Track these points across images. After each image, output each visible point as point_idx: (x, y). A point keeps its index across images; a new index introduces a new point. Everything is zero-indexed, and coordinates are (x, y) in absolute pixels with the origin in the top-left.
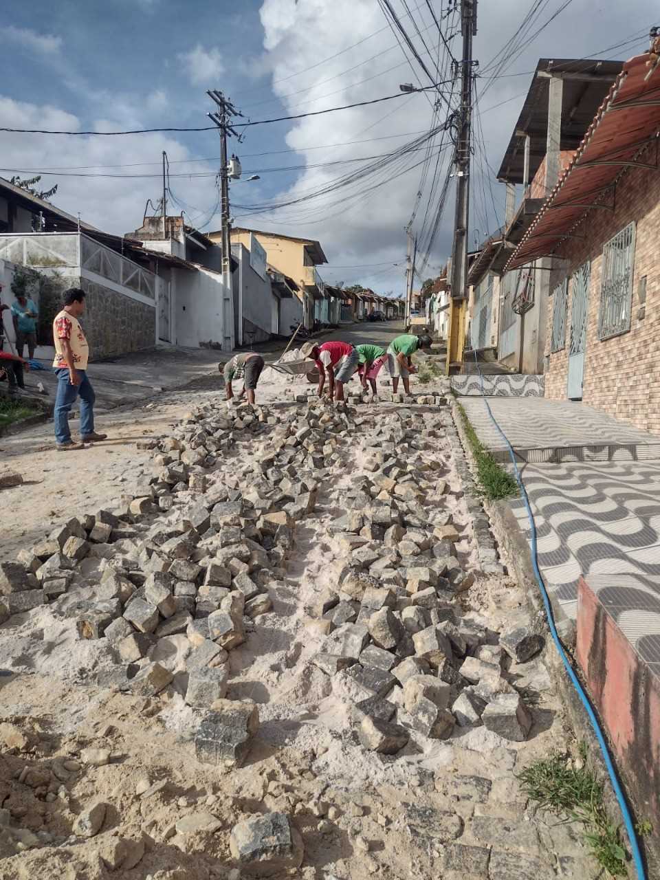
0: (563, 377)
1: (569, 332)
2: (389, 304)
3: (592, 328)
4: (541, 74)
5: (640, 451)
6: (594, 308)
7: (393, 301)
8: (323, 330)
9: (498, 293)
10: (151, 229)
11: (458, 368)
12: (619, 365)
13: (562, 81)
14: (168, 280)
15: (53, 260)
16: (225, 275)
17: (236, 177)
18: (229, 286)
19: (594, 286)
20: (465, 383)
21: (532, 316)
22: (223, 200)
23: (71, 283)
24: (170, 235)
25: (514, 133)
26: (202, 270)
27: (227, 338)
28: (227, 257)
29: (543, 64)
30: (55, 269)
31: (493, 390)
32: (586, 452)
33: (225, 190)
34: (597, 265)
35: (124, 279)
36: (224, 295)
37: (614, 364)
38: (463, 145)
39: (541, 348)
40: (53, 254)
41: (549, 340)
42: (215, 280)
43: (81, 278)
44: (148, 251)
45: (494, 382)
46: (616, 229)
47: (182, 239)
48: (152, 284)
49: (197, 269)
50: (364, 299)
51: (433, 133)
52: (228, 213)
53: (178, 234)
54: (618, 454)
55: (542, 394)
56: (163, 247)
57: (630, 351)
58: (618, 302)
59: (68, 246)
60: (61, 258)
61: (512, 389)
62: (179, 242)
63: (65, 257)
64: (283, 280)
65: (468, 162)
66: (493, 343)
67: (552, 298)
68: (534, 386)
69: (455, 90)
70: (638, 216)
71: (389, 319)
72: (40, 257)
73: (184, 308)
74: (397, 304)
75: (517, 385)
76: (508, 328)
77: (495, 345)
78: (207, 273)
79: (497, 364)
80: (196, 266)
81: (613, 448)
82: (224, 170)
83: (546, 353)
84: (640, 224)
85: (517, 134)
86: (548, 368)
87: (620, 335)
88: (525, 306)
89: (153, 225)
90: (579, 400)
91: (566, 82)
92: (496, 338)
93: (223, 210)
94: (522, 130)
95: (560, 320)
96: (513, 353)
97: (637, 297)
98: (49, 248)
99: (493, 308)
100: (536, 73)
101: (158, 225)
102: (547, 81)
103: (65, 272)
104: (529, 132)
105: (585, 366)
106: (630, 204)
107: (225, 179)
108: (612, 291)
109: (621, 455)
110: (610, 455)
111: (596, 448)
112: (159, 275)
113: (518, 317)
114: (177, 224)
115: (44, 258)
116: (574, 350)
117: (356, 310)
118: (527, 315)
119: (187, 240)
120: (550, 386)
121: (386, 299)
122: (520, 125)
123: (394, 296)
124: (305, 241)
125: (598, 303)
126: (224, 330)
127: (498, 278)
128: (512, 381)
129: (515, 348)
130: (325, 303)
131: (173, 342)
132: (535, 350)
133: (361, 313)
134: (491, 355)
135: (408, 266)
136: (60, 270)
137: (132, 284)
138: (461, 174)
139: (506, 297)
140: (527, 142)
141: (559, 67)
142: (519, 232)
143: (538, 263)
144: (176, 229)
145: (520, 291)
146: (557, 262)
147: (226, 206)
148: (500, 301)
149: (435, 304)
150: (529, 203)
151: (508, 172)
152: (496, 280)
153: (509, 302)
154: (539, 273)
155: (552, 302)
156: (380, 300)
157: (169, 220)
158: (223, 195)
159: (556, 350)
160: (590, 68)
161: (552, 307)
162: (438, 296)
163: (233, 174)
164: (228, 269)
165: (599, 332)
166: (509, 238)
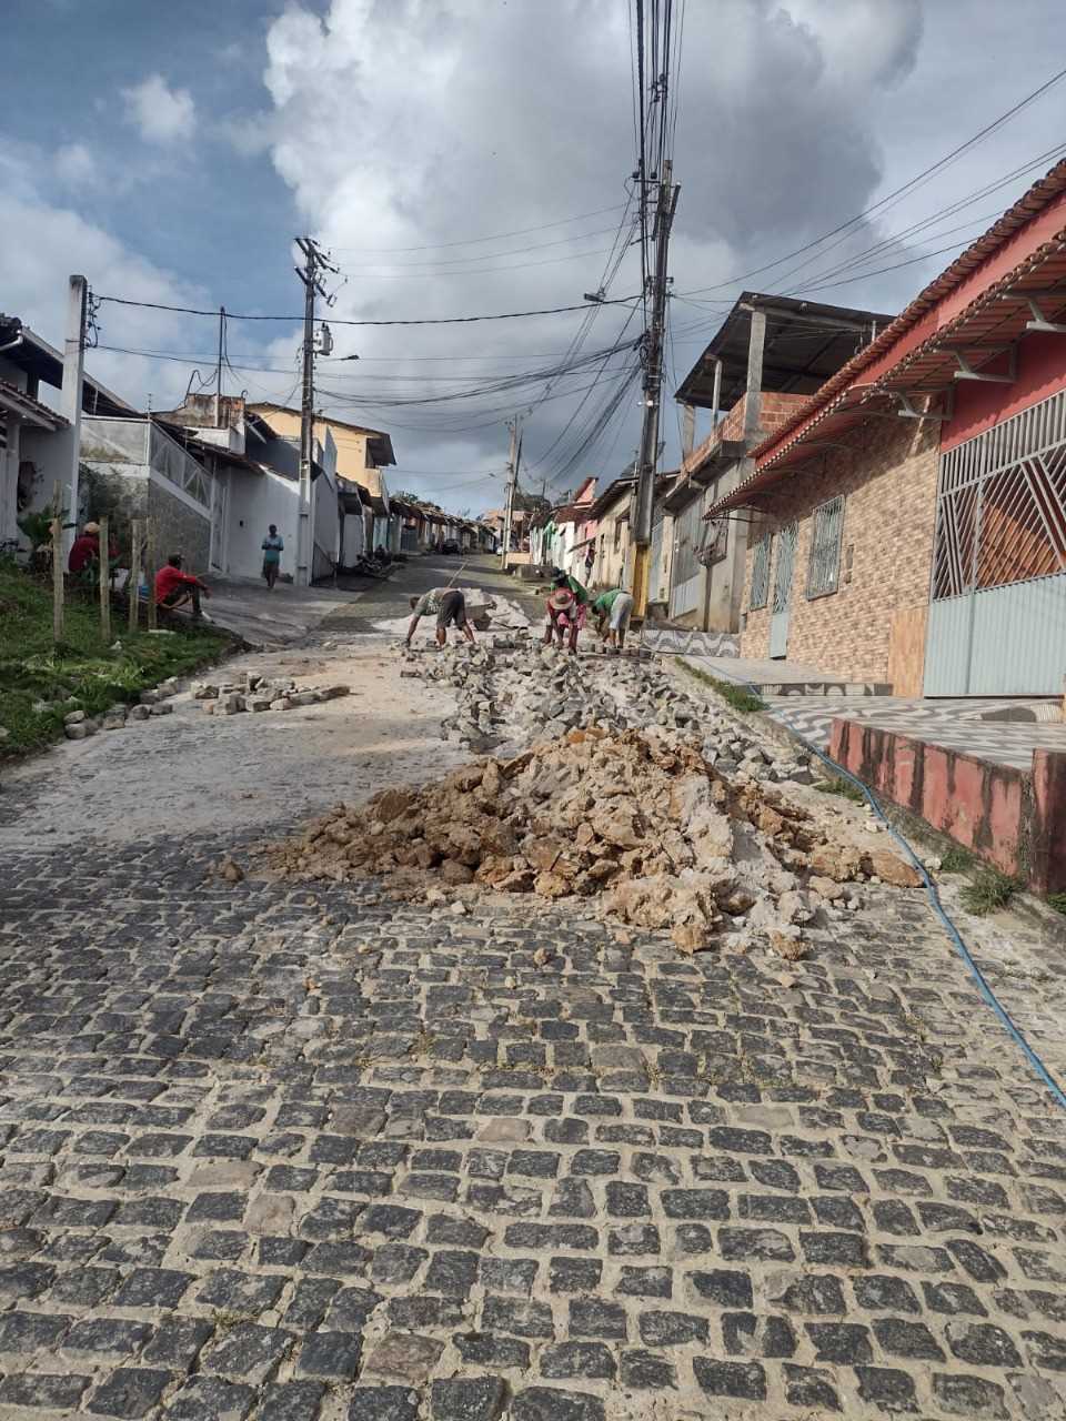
0: (763, 636)
1: (772, 589)
2: (465, 528)
3: (798, 588)
4: (743, 306)
5: (849, 689)
6: (801, 568)
7: (471, 524)
8: (393, 563)
9: (671, 537)
10: (198, 412)
11: (640, 623)
12: (826, 623)
13: (764, 317)
14: (223, 484)
15: (111, 453)
16: (304, 483)
17: (325, 353)
18: (308, 499)
19: (802, 546)
20: (657, 639)
21: (723, 572)
22: (305, 383)
23: (135, 485)
24: (224, 421)
25: (705, 354)
26: (271, 474)
27: (300, 568)
28: (308, 459)
29: (746, 297)
30: (113, 466)
31: (686, 648)
32: (807, 687)
33: (308, 369)
34: (805, 526)
35: (186, 481)
36: (301, 509)
37: (820, 623)
38: (654, 371)
39: (735, 606)
40: (112, 446)
41: (746, 597)
42: (288, 489)
43: (149, 480)
44: (205, 444)
45: (688, 639)
46: (826, 496)
47: (241, 429)
48: (209, 487)
49: (263, 472)
50: (433, 519)
51: (615, 350)
52: (311, 400)
53: (236, 421)
54: (832, 691)
55: (738, 655)
56: (218, 437)
57: (837, 611)
58: (827, 564)
59: (132, 437)
60: (122, 451)
61: (706, 648)
62: (237, 433)
63: (128, 450)
64: (355, 490)
65: (659, 390)
66: (662, 596)
67: (752, 551)
68: (730, 646)
69: (648, 306)
70: (847, 490)
71: (466, 552)
72: (92, 448)
73: (241, 523)
74: (476, 530)
75: (712, 644)
76: (685, 580)
77: (666, 599)
78: (277, 478)
79: (668, 621)
80: (262, 467)
81: (827, 686)
82: (309, 340)
83: (742, 611)
84: (850, 497)
85: (707, 357)
86: (745, 627)
87: (827, 596)
88: (712, 558)
89: (200, 405)
90: (784, 658)
91: (769, 318)
92: (667, 591)
93: (305, 397)
94: (712, 353)
95: (761, 576)
96: (695, 611)
97: (844, 563)
98: (104, 436)
99: (663, 554)
100: (738, 303)
101: (207, 406)
102: (749, 314)
103: (127, 471)
104: (720, 356)
105: (790, 625)
106: (839, 477)
107: (309, 354)
108: (822, 554)
109: (835, 691)
110: (826, 691)
111: (815, 686)
112: (217, 477)
113: (703, 569)
114: (236, 407)
115: (96, 449)
116: (777, 610)
117: (421, 535)
118: (715, 568)
119: (247, 429)
120: (747, 646)
121: (461, 520)
122: (712, 347)
123: (472, 518)
124: (368, 431)
125: (806, 564)
126: (298, 558)
127: (671, 519)
128: (707, 640)
129: (698, 603)
130: (384, 522)
131: (224, 568)
132: (727, 608)
133: (427, 541)
134: (661, 611)
135: (510, 478)
136: (120, 467)
137: (191, 489)
138: (650, 403)
139: (683, 543)
140: (718, 369)
141: (763, 302)
142: (709, 472)
143: (734, 514)
144: (233, 414)
145: (710, 539)
146: (758, 516)
147: (308, 391)
148: (674, 546)
149: (555, 538)
150: (726, 445)
151: (688, 393)
152: (668, 520)
153: (687, 550)
154: (734, 524)
155: (751, 557)
156: (451, 522)
157: (224, 400)
158: (306, 375)
159: (755, 608)
160: (794, 306)
161: (750, 562)
162: (561, 527)
163: (321, 348)
164: (308, 474)
165: (807, 592)
166: (695, 476)
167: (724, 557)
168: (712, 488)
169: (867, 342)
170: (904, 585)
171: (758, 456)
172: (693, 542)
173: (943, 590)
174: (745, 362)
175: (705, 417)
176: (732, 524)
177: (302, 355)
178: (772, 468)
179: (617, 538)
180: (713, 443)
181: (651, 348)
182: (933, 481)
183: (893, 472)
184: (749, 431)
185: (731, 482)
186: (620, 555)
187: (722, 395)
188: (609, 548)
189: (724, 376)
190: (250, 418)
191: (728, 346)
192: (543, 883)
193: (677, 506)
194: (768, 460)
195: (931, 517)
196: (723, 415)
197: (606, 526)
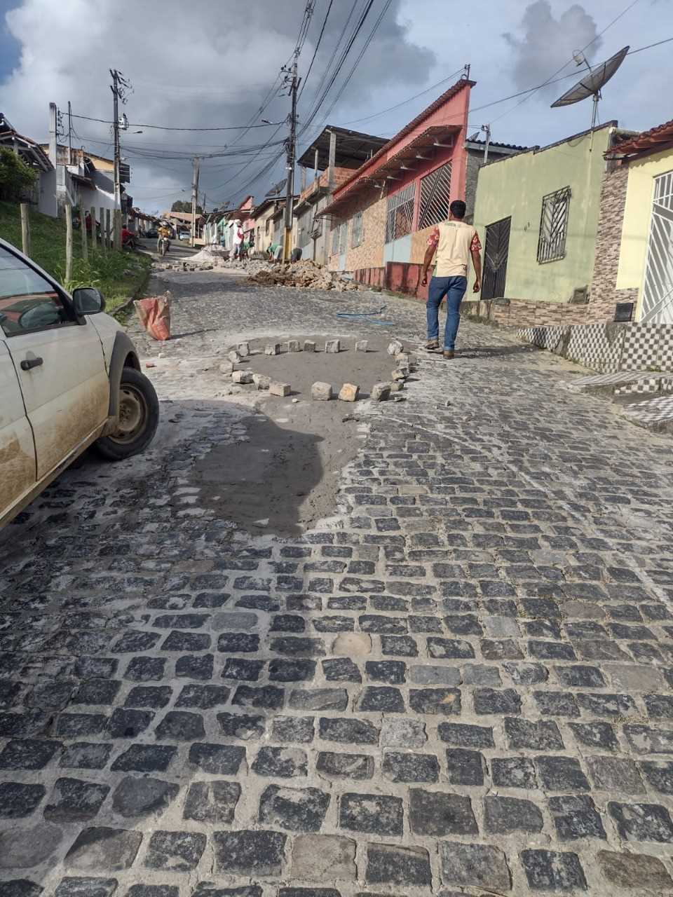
1: (339, 246)
3: (348, 245)
4: (327, 130)
6: (349, 237)
10: (59, 156)
13: (335, 136)
14: (77, 195)
16: (116, 194)
17: (125, 129)
18: (119, 203)
19: (350, 230)
21: (321, 241)
22: (115, 143)
24: (74, 162)
25: (311, 146)
26: (100, 190)
28: (118, 182)
33: (117, 137)
34: (351, 222)
36: (115, 208)
38: (292, 155)
39: (326, 255)
41: (330, 250)
42: (108, 197)
44: (72, 174)
46: (357, 211)
49: (97, 189)
52: (119, 154)
53: (79, 162)
56: (73, 170)
58: (357, 235)
62: (81, 167)
65: (293, 162)
67: (332, 232)
78: (103, 192)
80: (95, 186)
82: (116, 123)
83: (329, 256)
84: (364, 212)
85: (312, 148)
86: (330, 262)
87: (357, 247)
88: (316, 236)
89: (60, 152)
91: (337, 136)
93: (115, 152)
94: (314, 147)
95: (335, 242)
97: (362, 234)
100: (325, 129)
101: (64, 152)
102: (329, 133)
104: (318, 148)
105: (346, 259)
107: (116, 128)
108: (355, 232)
113: (312, 240)
114: (79, 154)
116: (342, 254)
118: (317, 240)
119: (85, 166)
122: (314, 144)
125: (351, 236)
127: (297, 218)
129: (310, 256)
132: (323, 255)
138: (290, 168)
139: (303, 230)
140: (317, 153)
141: (335, 130)
142: (314, 199)
143: (325, 217)
144: (77, 158)
145: (315, 228)
146: (334, 218)
147: (117, 147)
148: (298, 231)
149: (226, 229)
150: (322, 188)
151: (303, 161)
152: (295, 219)
153: (305, 233)
154: (325, 221)
155: (332, 234)
156: (148, 219)
157: (72, 150)
158: (116, 140)
159: (334, 254)
160: (347, 132)
161: (331, 237)
162: (230, 222)
163: (123, 126)
164: (119, 190)
165: (352, 245)
166: (308, 200)
167: (321, 235)
168: (315, 206)
169: (370, 158)
170: (378, 241)
171: (334, 194)
172: (308, 229)
173: (387, 241)
174: (328, 151)
175: (311, 173)
176: (324, 221)
177: (113, 129)
178: (339, 200)
179: (267, 228)
180: (315, 187)
181: (290, 145)
182: (385, 207)
183: (376, 204)
184: (330, 183)
185: (323, 204)
186: (269, 237)
187: (319, 164)
188: (262, 233)
189: (319, 156)
190: (87, 161)
191: (321, 144)
192: (297, 284)
193: (299, 213)
194: (339, 196)
195: (385, 219)
196: (319, 172)
197: (261, 222)
